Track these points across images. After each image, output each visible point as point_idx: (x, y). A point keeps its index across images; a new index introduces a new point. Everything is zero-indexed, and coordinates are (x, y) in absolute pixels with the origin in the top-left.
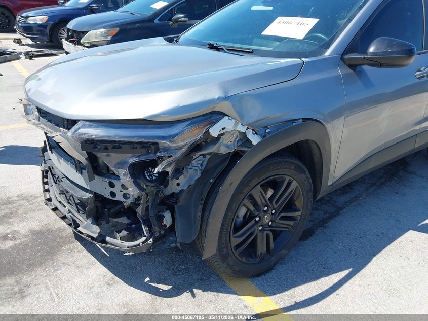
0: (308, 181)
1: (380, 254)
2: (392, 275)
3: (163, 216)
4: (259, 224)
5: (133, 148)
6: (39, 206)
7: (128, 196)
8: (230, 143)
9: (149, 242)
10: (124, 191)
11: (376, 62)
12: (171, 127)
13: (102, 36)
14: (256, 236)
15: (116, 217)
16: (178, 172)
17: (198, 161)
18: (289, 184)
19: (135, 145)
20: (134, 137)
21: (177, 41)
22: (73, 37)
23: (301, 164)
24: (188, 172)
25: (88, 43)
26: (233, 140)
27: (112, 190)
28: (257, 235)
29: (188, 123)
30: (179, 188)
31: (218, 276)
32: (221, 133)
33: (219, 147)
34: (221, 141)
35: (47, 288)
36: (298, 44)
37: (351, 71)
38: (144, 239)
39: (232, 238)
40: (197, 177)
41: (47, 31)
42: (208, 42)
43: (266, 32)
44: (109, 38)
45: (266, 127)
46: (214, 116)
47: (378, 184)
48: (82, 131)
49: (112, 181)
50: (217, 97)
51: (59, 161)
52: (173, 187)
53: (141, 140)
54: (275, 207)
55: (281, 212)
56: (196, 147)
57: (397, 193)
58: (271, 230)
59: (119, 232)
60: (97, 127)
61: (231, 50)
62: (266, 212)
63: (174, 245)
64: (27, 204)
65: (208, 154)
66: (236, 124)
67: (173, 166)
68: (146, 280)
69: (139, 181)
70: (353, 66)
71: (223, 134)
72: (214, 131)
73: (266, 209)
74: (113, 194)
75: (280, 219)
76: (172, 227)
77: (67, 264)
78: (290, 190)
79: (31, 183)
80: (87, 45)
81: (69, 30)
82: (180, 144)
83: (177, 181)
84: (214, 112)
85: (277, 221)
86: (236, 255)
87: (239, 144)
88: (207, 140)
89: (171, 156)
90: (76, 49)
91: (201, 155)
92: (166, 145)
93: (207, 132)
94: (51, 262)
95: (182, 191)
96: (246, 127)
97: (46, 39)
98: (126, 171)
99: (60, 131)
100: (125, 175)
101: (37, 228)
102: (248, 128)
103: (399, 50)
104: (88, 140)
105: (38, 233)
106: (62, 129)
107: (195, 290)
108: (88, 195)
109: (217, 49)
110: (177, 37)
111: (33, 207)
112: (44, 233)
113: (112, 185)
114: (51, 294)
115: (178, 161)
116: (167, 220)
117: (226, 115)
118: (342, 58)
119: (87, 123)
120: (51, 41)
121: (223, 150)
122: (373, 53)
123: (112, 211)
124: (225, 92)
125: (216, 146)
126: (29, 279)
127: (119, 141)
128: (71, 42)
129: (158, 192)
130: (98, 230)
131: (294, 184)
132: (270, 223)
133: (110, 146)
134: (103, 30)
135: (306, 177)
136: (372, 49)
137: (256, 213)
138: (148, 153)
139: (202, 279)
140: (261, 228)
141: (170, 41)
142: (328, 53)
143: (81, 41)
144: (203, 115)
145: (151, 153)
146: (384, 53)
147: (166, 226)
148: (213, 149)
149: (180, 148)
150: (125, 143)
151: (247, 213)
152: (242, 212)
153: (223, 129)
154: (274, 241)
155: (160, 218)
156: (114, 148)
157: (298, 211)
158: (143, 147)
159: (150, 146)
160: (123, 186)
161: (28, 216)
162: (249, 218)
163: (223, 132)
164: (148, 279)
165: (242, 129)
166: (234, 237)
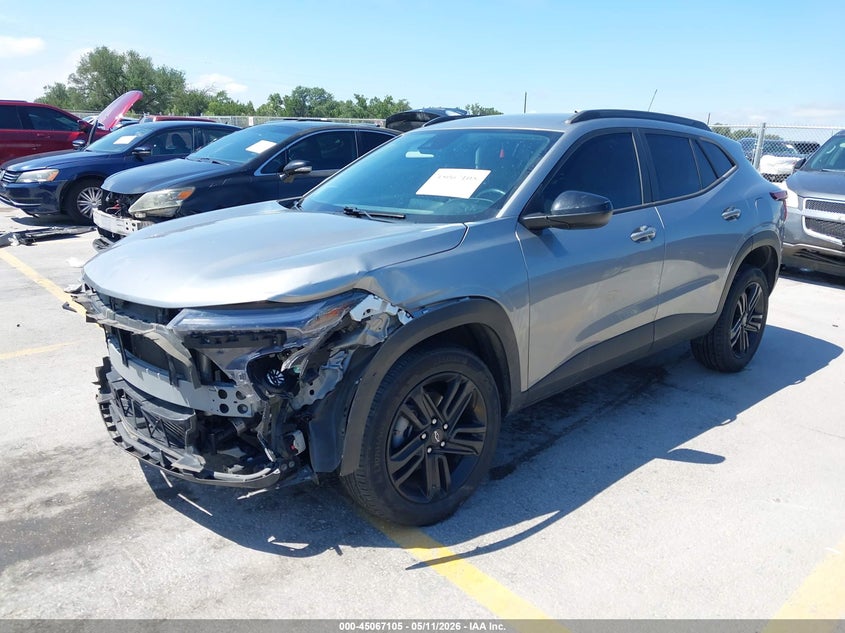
0: (490, 382)
1: (608, 489)
2: (622, 512)
3: (293, 438)
4: (427, 444)
5: (254, 340)
6: (92, 460)
7: (244, 409)
8: (378, 331)
9: (275, 472)
10: (240, 402)
11: (565, 223)
12: (300, 310)
13: (167, 200)
14: (423, 462)
15: (225, 449)
16: (311, 373)
17: (338, 358)
18: (462, 387)
19: (256, 336)
20: (254, 325)
21: (298, 206)
22: (112, 203)
23: (476, 358)
24: (324, 374)
25: (142, 212)
26: (382, 327)
27: (223, 401)
28: (424, 459)
29: (322, 304)
30: (314, 398)
31: (374, 528)
32: (366, 316)
33: (364, 337)
34: (366, 328)
35: (126, 557)
36: (463, 204)
37: (534, 236)
38: (267, 470)
39: (389, 460)
40: (338, 380)
41: (57, 194)
42: (344, 206)
43: (422, 191)
44: (179, 203)
45: (423, 308)
46: (355, 295)
47: (617, 402)
48: (185, 321)
49: (224, 388)
50: (357, 272)
51: (140, 376)
52: (305, 397)
53: (263, 328)
54: (448, 419)
55: (456, 428)
56: (335, 337)
57: (643, 413)
58: (445, 454)
59: (231, 467)
60: (206, 316)
61: (376, 216)
62: (434, 427)
63: (309, 478)
64: (72, 458)
65: (351, 347)
66: (385, 304)
67: (305, 362)
68: (270, 540)
69: (260, 387)
70: (537, 229)
71: (369, 318)
72: (357, 314)
73: (434, 422)
74: (224, 408)
75: (455, 438)
76: (306, 454)
77: (152, 528)
78: (464, 394)
79: (72, 431)
80: (141, 216)
81: (106, 193)
82: (314, 331)
83: (311, 388)
84: (355, 291)
85: (452, 440)
86: (397, 487)
87: (391, 331)
88: (347, 327)
89: (303, 347)
90: (121, 223)
91: (341, 350)
92: (296, 333)
93: (348, 315)
94: (125, 528)
95: (317, 401)
96: (397, 308)
97: (53, 208)
98: (244, 371)
99: (152, 327)
100: (242, 377)
101: (96, 489)
102: (400, 310)
103: (589, 206)
104: (193, 333)
105: (98, 495)
106: (155, 325)
107: (341, 547)
108: (186, 417)
109: (358, 215)
110: (298, 200)
111: (84, 462)
112: (107, 494)
113: (223, 395)
114: (133, 564)
115: (311, 355)
116: (299, 443)
117: (371, 293)
118: (520, 220)
119: (194, 311)
120: (63, 212)
121: (371, 341)
122: (558, 212)
123: (220, 438)
124: (368, 265)
125: (362, 334)
126: (97, 550)
127: (235, 332)
128: (110, 212)
129: (286, 401)
130: (204, 462)
131: (470, 387)
132: (443, 444)
133: (223, 338)
134: (168, 191)
135: (486, 375)
136: (557, 206)
137: (421, 427)
138: (273, 346)
139: (351, 533)
140: (429, 450)
141: (289, 205)
142: (500, 215)
143: (130, 210)
144: (341, 294)
145: (276, 345)
146: (570, 211)
147: (297, 451)
148: (357, 340)
149: (314, 336)
150: (242, 333)
151: (408, 428)
152: (403, 425)
153: (368, 311)
154: (451, 472)
155: (290, 440)
156: (229, 340)
157: (481, 426)
158: (266, 337)
159: (275, 336)
160: (238, 394)
161: (77, 473)
162: (412, 433)
163: (367, 315)
164: (272, 539)
165: (393, 311)
166: (392, 460)
